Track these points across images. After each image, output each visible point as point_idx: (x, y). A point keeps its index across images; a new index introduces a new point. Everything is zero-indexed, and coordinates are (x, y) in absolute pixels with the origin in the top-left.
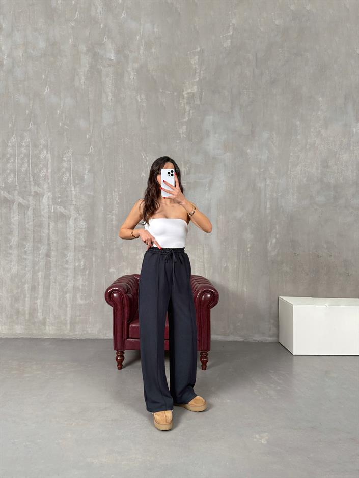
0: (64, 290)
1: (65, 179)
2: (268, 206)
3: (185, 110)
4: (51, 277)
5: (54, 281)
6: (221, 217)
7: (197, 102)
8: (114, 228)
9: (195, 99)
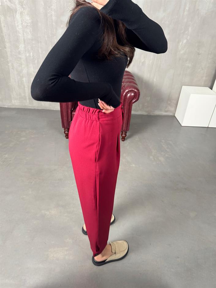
0: (21, 75)
4: (9, 65)
5: (12, 67)
8: (54, 24)
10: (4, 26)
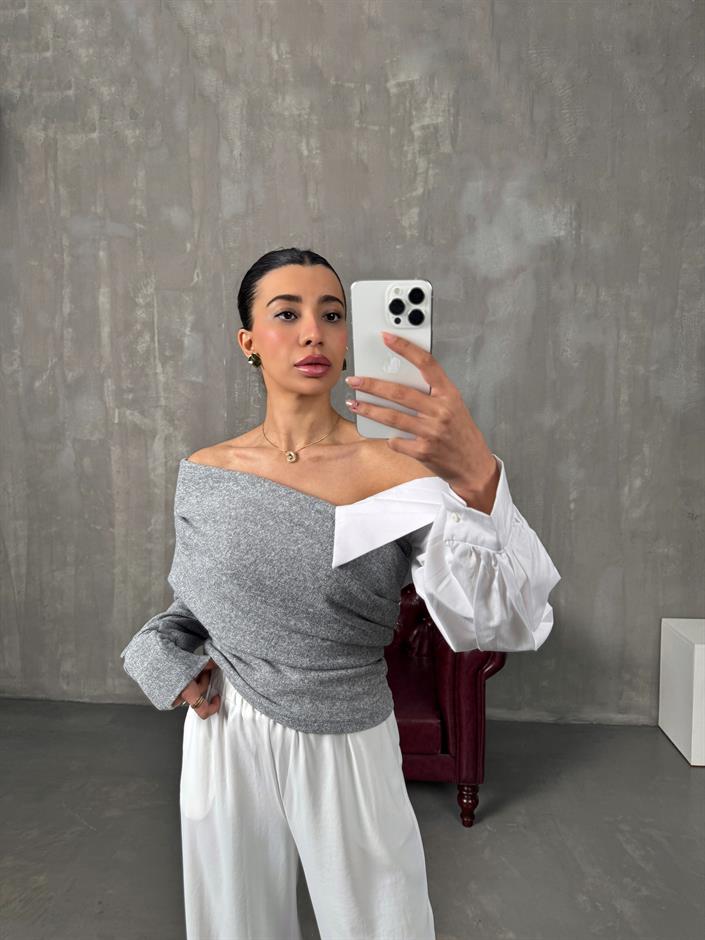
1: (141, 347)
2: (624, 397)
3: (416, 168)
5: (121, 578)
6: (503, 426)
7: (446, 148)
9: (440, 140)
10: (119, 472)
